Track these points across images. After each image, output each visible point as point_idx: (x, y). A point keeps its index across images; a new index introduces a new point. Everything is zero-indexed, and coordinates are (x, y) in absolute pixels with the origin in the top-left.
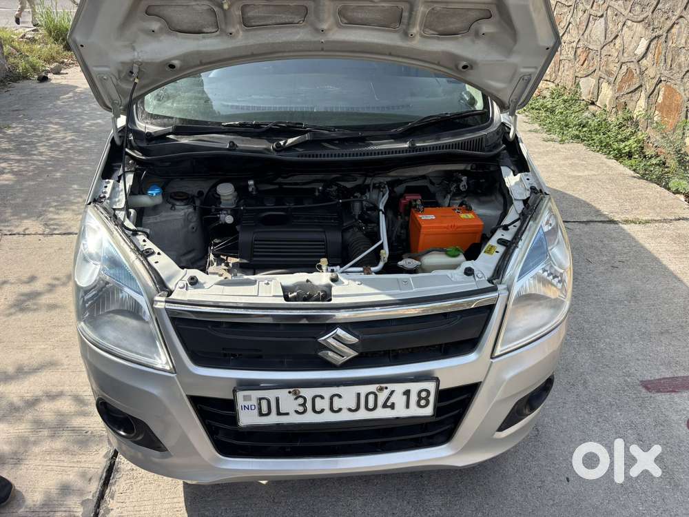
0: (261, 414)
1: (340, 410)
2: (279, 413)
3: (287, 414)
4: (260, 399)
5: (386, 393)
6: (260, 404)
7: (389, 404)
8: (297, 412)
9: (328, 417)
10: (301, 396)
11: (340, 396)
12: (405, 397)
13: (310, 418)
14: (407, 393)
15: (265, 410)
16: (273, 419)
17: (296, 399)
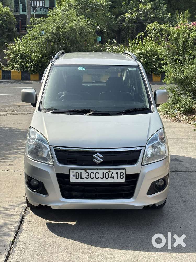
0: (76, 178)
1: (98, 178)
2: (81, 178)
3: (83, 179)
4: (76, 173)
5: (111, 173)
6: (76, 174)
7: (112, 177)
8: (86, 178)
9: (95, 180)
10: (87, 172)
11: (98, 173)
12: (117, 174)
13: (90, 180)
14: (117, 173)
15: (77, 177)
16: (79, 180)
17: (86, 173)
